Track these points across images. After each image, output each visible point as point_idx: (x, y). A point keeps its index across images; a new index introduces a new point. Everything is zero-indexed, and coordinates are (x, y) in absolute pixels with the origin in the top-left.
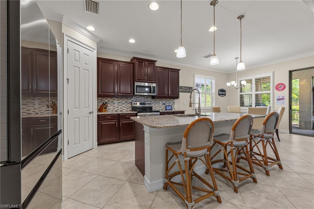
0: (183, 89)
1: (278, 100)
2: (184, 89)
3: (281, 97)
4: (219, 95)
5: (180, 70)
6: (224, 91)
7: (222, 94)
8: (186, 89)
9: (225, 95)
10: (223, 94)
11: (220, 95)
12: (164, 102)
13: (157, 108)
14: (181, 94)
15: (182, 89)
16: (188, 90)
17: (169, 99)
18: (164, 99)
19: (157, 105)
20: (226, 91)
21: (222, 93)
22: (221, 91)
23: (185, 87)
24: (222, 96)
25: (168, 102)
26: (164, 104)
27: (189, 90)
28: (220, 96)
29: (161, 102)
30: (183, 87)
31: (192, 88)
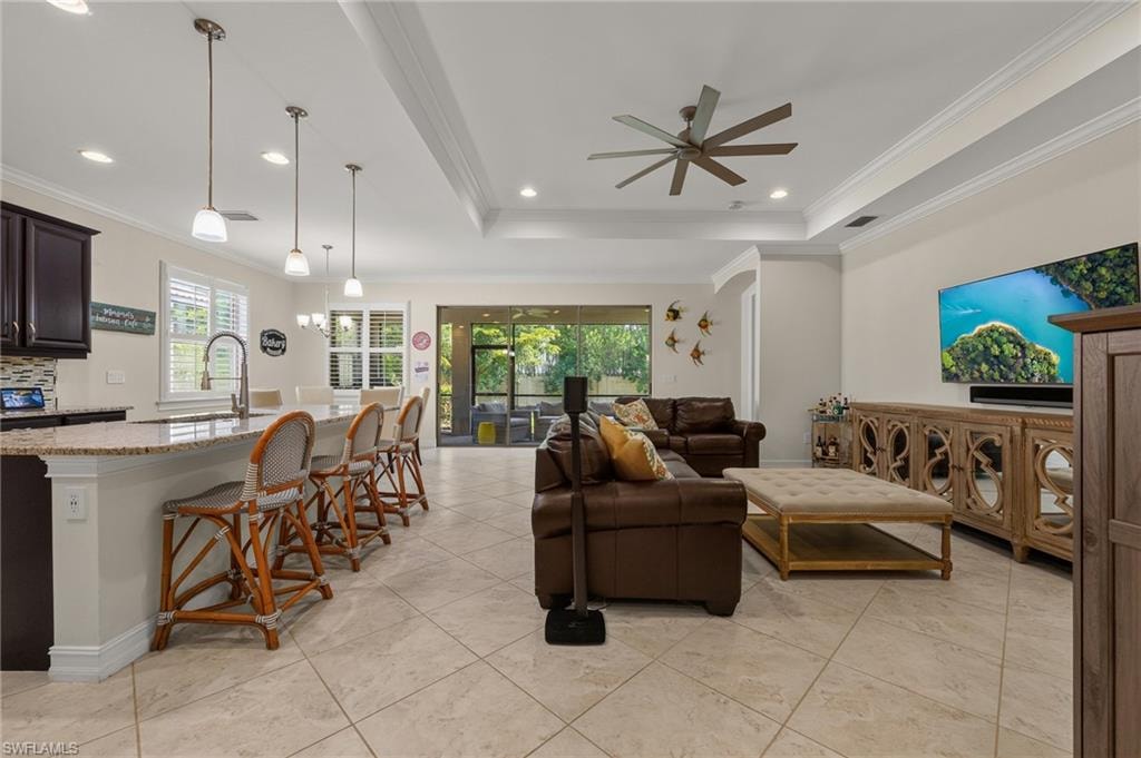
0: (107, 316)
1: (418, 370)
2: (114, 317)
3: (422, 365)
4: (264, 349)
5: (96, 232)
6: (281, 339)
8: (122, 319)
9: (284, 350)
10: (277, 349)
11: (268, 350)
14: (97, 337)
15: (101, 315)
16: (134, 324)
17: (19, 359)
20: (285, 339)
21: (272, 343)
22: (270, 337)
23: (115, 308)
24: (274, 352)
27: (141, 322)
28: (266, 355)
30: (108, 307)
31: (153, 316)
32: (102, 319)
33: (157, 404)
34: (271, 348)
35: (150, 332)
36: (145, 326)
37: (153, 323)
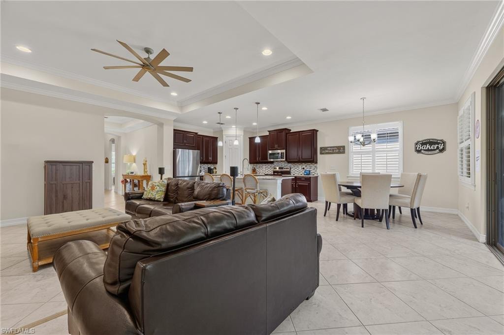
2: (330, 150)
4: (419, 151)
5: (318, 130)
6: (438, 144)
7: (428, 150)
8: (333, 150)
9: (443, 150)
10: (434, 150)
11: (422, 151)
12: (304, 167)
13: (296, 172)
14: (320, 157)
15: (327, 150)
16: (337, 151)
17: (310, 164)
18: (304, 164)
19: (296, 170)
20: (443, 143)
21: (427, 147)
22: (423, 144)
23: (330, 147)
24: (430, 152)
25: (308, 166)
26: (304, 168)
28: (421, 154)
29: (300, 167)
31: (344, 147)
32: (327, 151)
33: (348, 177)
34: (424, 150)
35: (344, 152)
36: (341, 151)
37: (344, 149)
